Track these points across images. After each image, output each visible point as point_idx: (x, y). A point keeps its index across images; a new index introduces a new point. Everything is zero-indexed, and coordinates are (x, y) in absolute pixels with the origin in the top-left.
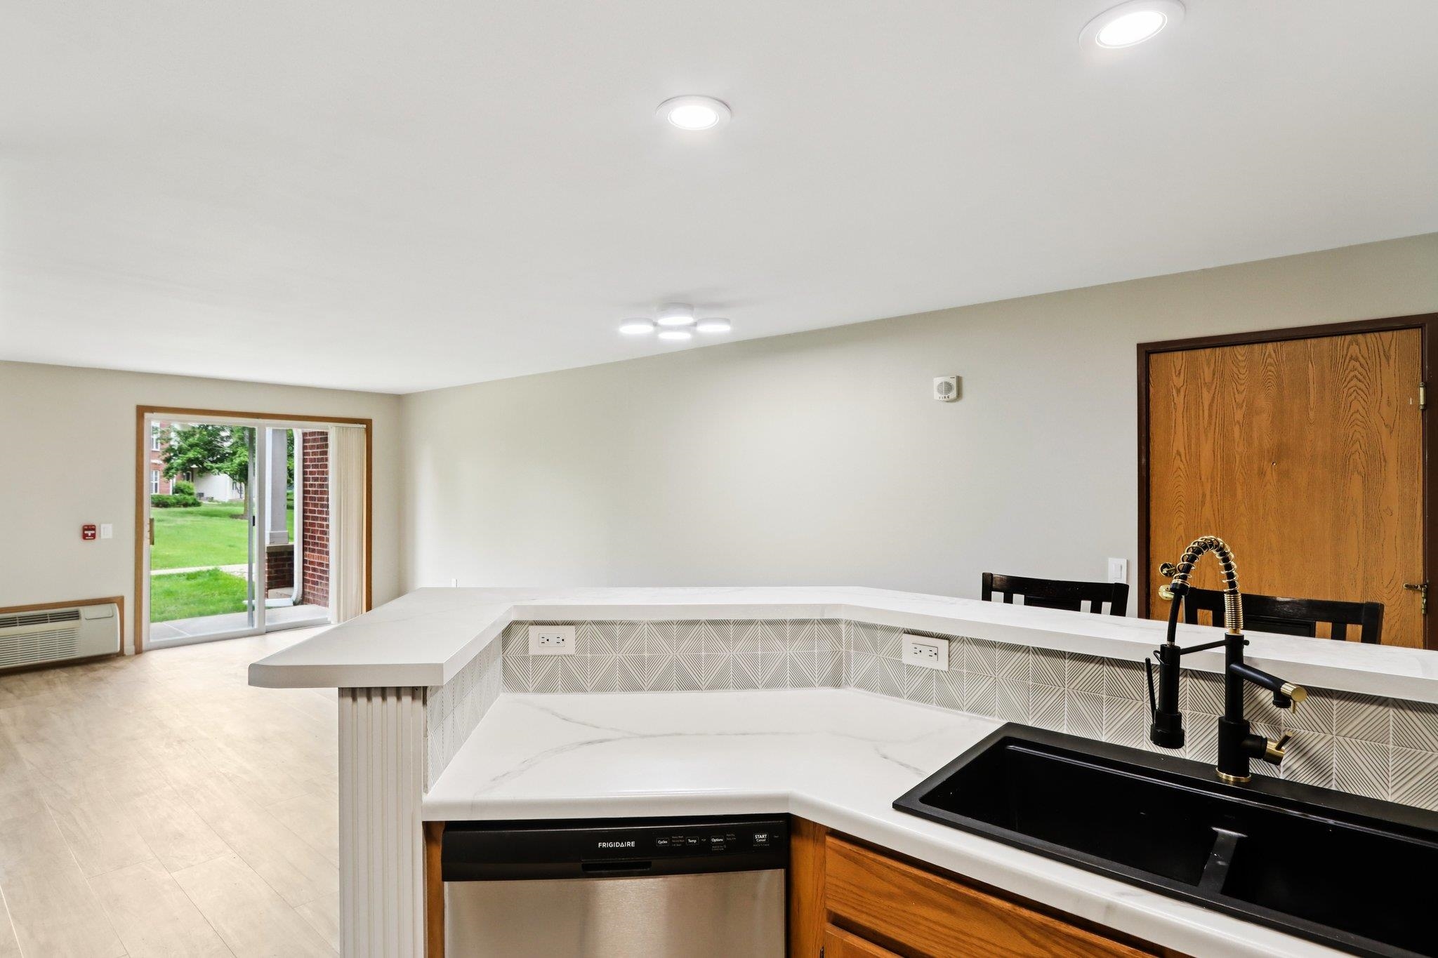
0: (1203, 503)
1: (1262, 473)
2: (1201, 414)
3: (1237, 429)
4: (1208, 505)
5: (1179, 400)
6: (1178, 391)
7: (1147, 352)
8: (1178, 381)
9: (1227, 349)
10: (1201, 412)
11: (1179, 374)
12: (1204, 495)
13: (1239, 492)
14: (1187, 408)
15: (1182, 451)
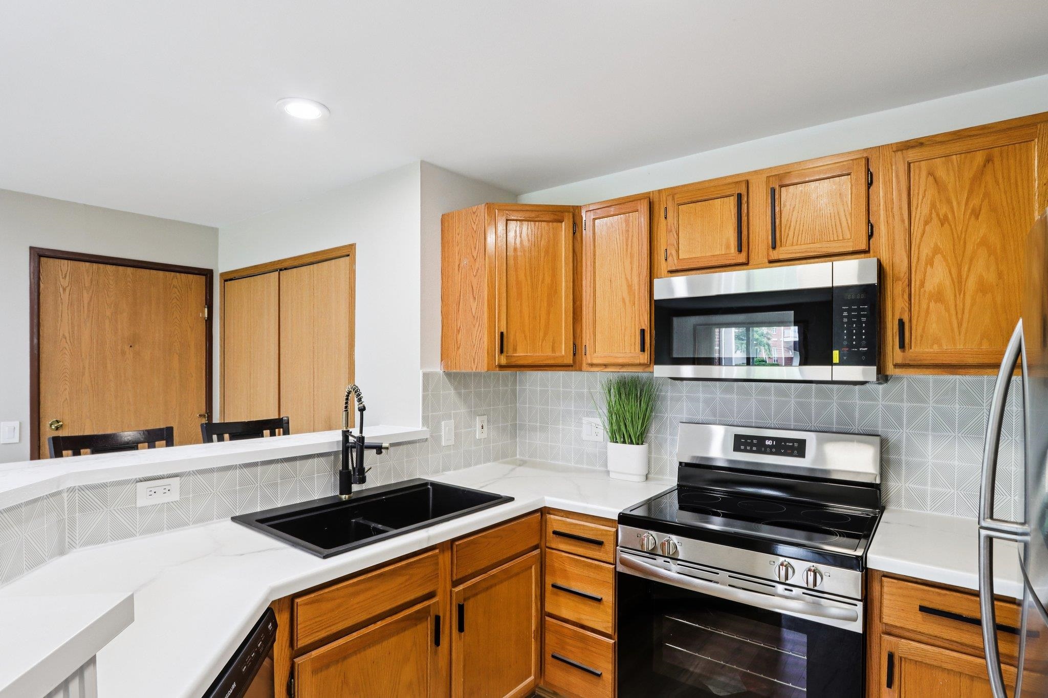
0: (83, 374)
1: (123, 353)
2: (82, 309)
3: (107, 321)
4: (87, 374)
5: (65, 297)
6: (64, 290)
7: (39, 255)
8: (65, 283)
9: (101, 266)
10: (82, 307)
11: (65, 276)
12: (84, 368)
13: (109, 365)
14: (71, 304)
15: (67, 335)
